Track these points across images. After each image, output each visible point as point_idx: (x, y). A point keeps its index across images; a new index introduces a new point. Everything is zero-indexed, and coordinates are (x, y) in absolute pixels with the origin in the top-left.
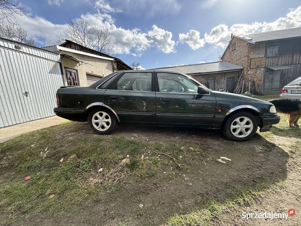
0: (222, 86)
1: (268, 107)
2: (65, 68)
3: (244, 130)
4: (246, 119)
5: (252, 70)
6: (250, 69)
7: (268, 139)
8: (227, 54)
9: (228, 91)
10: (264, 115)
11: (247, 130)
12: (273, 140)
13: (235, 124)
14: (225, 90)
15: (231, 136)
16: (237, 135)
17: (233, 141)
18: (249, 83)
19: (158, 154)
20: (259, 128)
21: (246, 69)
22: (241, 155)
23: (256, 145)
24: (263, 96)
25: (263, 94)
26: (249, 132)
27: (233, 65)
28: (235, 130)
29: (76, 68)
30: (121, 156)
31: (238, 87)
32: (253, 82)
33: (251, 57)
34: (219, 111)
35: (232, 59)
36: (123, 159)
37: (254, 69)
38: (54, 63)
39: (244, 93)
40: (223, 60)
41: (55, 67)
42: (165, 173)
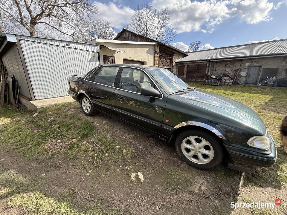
2: (104, 56)
3: (200, 154)
4: (205, 142)
11: (205, 156)
13: (188, 142)
16: (190, 157)
19: (95, 145)
26: (207, 161)
28: (188, 150)
29: (113, 55)
36: (74, 138)
41: (94, 56)
42: (83, 161)
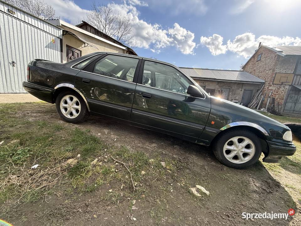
0: (237, 98)
1: (282, 131)
2: (67, 46)
3: (241, 154)
4: (247, 141)
5: (275, 85)
6: (273, 84)
7: (273, 172)
8: (251, 63)
9: (242, 104)
10: (273, 140)
11: (245, 155)
12: (280, 176)
13: (231, 144)
14: (239, 102)
15: (222, 158)
16: (230, 158)
17: (224, 166)
18: (268, 99)
19: (117, 162)
20: (262, 156)
21: (268, 84)
22: (226, 189)
23: (252, 177)
24: (281, 117)
25: (281, 114)
26: (247, 159)
27: (255, 77)
28: (228, 152)
29: (80, 48)
30: (69, 154)
31: (254, 102)
32: (274, 99)
33: (277, 71)
34: (212, 123)
35: (254, 70)
36: (70, 158)
37: (278, 84)
38: (54, 38)
39: (259, 109)
40: (244, 70)
41: (54, 42)
42: (110, 191)
